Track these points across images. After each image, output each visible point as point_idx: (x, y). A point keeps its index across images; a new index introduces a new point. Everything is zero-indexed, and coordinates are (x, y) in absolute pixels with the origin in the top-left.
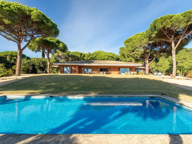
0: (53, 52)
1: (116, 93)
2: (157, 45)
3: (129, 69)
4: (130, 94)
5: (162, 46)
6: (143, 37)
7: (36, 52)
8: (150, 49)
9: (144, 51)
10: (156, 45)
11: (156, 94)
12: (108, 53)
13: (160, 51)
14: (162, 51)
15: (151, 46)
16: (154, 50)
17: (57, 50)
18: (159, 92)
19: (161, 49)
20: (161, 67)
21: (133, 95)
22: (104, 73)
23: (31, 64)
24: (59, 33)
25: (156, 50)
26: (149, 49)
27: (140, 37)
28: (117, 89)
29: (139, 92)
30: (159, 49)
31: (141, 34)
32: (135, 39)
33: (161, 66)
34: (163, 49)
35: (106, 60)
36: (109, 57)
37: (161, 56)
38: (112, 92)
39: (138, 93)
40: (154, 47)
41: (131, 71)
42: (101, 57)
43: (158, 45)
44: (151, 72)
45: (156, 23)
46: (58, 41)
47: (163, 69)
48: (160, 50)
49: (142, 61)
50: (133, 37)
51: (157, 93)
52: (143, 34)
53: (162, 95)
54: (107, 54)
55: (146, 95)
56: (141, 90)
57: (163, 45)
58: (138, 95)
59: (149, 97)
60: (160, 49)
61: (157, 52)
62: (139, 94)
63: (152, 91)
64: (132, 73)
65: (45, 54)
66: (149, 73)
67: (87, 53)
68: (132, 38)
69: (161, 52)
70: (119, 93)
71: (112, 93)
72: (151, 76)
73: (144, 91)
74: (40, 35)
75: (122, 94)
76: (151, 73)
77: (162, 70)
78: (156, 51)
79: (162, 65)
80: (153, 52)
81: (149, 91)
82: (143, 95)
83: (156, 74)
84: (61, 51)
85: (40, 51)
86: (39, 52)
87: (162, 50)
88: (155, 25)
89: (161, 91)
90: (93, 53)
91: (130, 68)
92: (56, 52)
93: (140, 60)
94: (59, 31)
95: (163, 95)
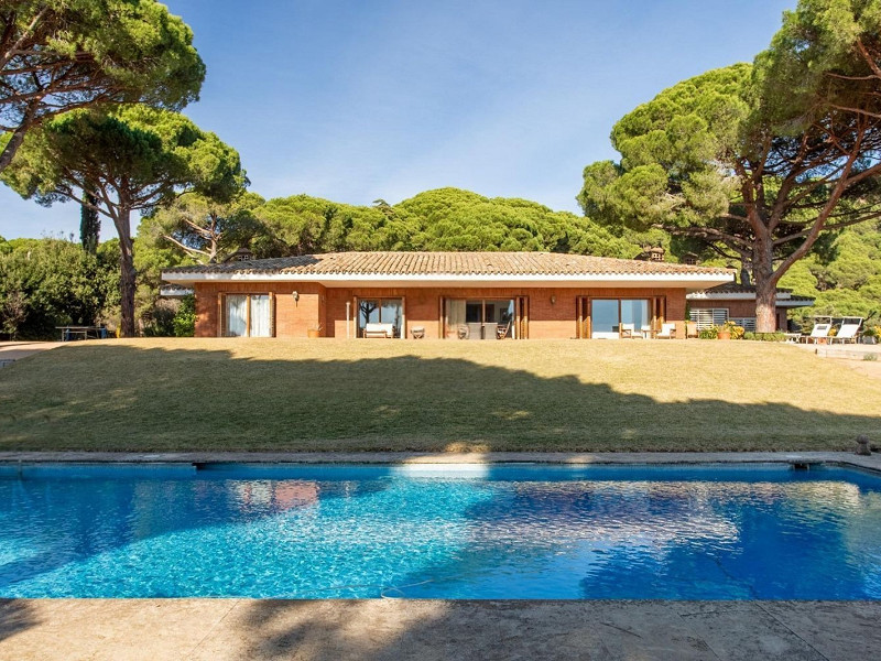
0: (151, 201)
1: (585, 447)
2: (828, 146)
3: (644, 304)
4: (672, 451)
5: (859, 155)
6: (735, 97)
7: (46, 202)
8: (781, 176)
9: (746, 190)
10: (821, 149)
11: (829, 448)
12: (502, 202)
13: (847, 185)
14: (861, 182)
15: (791, 154)
16: (806, 182)
17: (178, 190)
18: (844, 438)
19: (856, 173)
20: (858, 294)
21: (688, 454)
22: (487, 331)
23: (16, 280)
24: (202, 79)
25: (823, 181)
26: (773, 174)
27: (717, 99)
28: (588, 424)
29: (724, 439)
30: (840, 173)
31: (726, 81)
32: (690, 108)
33: (855, 288)
34: (865, 173)
35: (493, 250)
36: (509, 226)
37: (854, 216)
38: (556, 442)
39: (720, 445)
40: (807, 162)
41: (662, 319)
42: (458, 232)
43: (836, 148)
44: (790, 322)
45: (824, 9)
46: (186, 128)
47: (868, 307)
48: (850, 176)
49: (730, 252)
50: (674, 99)
51: (833, 443)
52: (735, 79)
53: (865, 453)
54: (500, 207)
55: (767, 454)
56: (734, 428)
57: (870, 148)
58: (719, 454)
59: (787, 462)
60: (851, 174)
61: (831, 191)
62: (727, 451)
63: (801, 432)
64: (667, 327)
65: (101, 217)
66: (778, 328)
67: (370, 204)
68: (664, 105)
69: (852, 192)
70: (603, 446)
71: (563, 446)
72: (788, 346)
73: (751, 432)
74: (79, 96)
75: (624, 450)
76: (791, 327)
77: (861, 309)
78: (818, 189)
79: (861, 277)
80: (802, 195)
81: (787, 432)
82: (750, 456)
83: (823, 334)
84: (207, 194)
85: (70, 194)
86: (62, 200)
87: (860, 177)
88: (815, 23)
89: (855, 431)
90: (406, 205)
91: (650, 301)
92: (168, 199)
93: (716, 249)
94: (204, 67)
95: (869, 455)
